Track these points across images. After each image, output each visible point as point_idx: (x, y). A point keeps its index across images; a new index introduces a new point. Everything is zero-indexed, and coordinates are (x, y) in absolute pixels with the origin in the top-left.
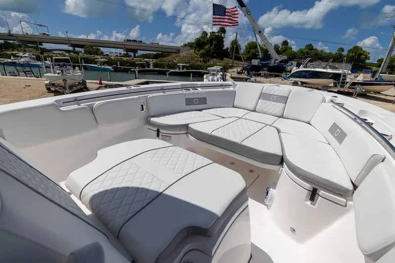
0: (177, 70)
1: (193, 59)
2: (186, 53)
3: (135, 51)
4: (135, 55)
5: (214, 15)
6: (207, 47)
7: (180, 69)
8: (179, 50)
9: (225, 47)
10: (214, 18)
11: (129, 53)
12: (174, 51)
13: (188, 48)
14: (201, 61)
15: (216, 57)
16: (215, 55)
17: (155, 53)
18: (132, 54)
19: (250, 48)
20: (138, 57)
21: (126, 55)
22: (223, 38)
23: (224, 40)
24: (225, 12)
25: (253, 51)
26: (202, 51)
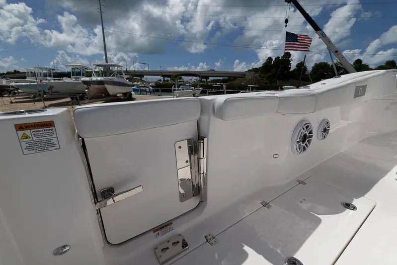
1: (259, 81)
2: (252, 77)
3: (207, 78)
4: (207, 80)
5: (286, 41)
6: (274, 70)
8: (245, 75)
9: (292, 69)
10: (286, 44)
11: (203, 80)
12: (240, 76)
13: (254, 73)
14: (266, 83)
17: (221, 78)
18: (205, 80)
20: (209, 82)
21: (201, 81)
22: (290, 61)
23: (291, 63)
26: (269, 74)
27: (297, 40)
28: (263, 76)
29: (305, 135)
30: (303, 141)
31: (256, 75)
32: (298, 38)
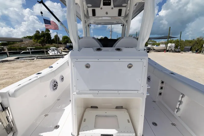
0: (28, 51)
1: (34, 45)
2: (28, 42)
6: (42, 38)
7: (29, 50)
8: (22, 40)
9: (52, 38)
14: (39, 46)
15: (49, 43)
16: (47, 42)
19: (65, 39)
22: (50, 34)
23: (51, 35)
24: (50, 22)
25: (66, 39)
26: (39, 41)
27: (51, 24)
28: (36, 41)
29: (55, 84)
30: (55, 87)
31: (31, 41)
32: (51, 23)
